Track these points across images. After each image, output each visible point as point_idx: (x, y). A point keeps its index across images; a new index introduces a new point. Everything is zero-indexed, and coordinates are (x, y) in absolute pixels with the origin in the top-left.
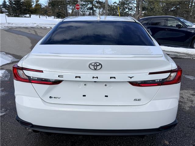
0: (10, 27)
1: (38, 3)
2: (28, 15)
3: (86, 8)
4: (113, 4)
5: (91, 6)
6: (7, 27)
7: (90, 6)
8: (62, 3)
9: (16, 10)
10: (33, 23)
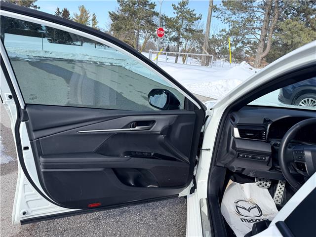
0: (42, 58)
1: (96, 26)
2: (79, 43)
3: (168, 38)
4: (220, 32)
5: (177, 35)
6: (38, 58)
7: (174, 34)
8: (133, 27)
9: (62, 34)
10: (84, 55)
